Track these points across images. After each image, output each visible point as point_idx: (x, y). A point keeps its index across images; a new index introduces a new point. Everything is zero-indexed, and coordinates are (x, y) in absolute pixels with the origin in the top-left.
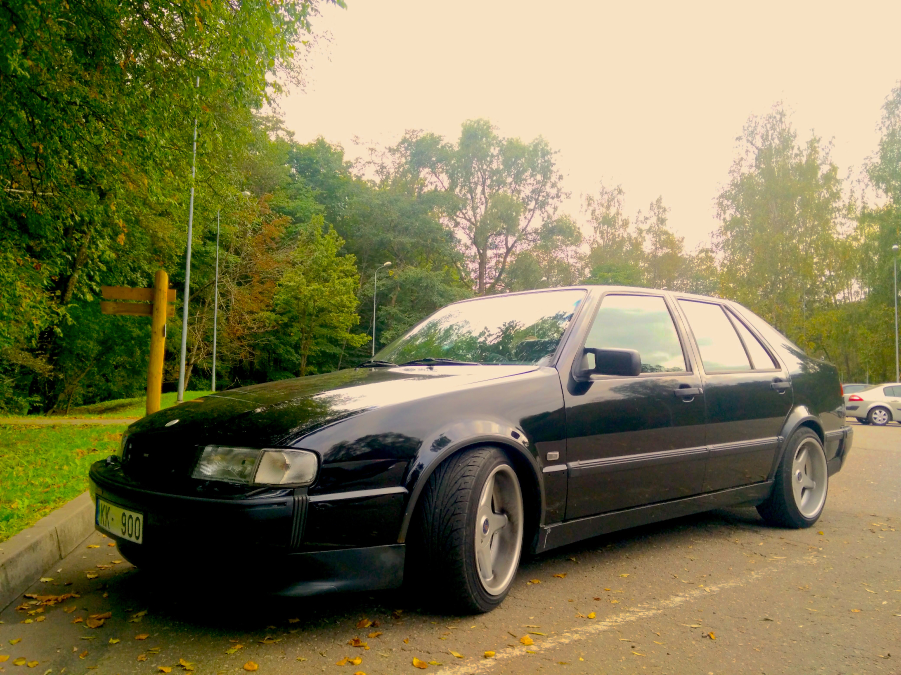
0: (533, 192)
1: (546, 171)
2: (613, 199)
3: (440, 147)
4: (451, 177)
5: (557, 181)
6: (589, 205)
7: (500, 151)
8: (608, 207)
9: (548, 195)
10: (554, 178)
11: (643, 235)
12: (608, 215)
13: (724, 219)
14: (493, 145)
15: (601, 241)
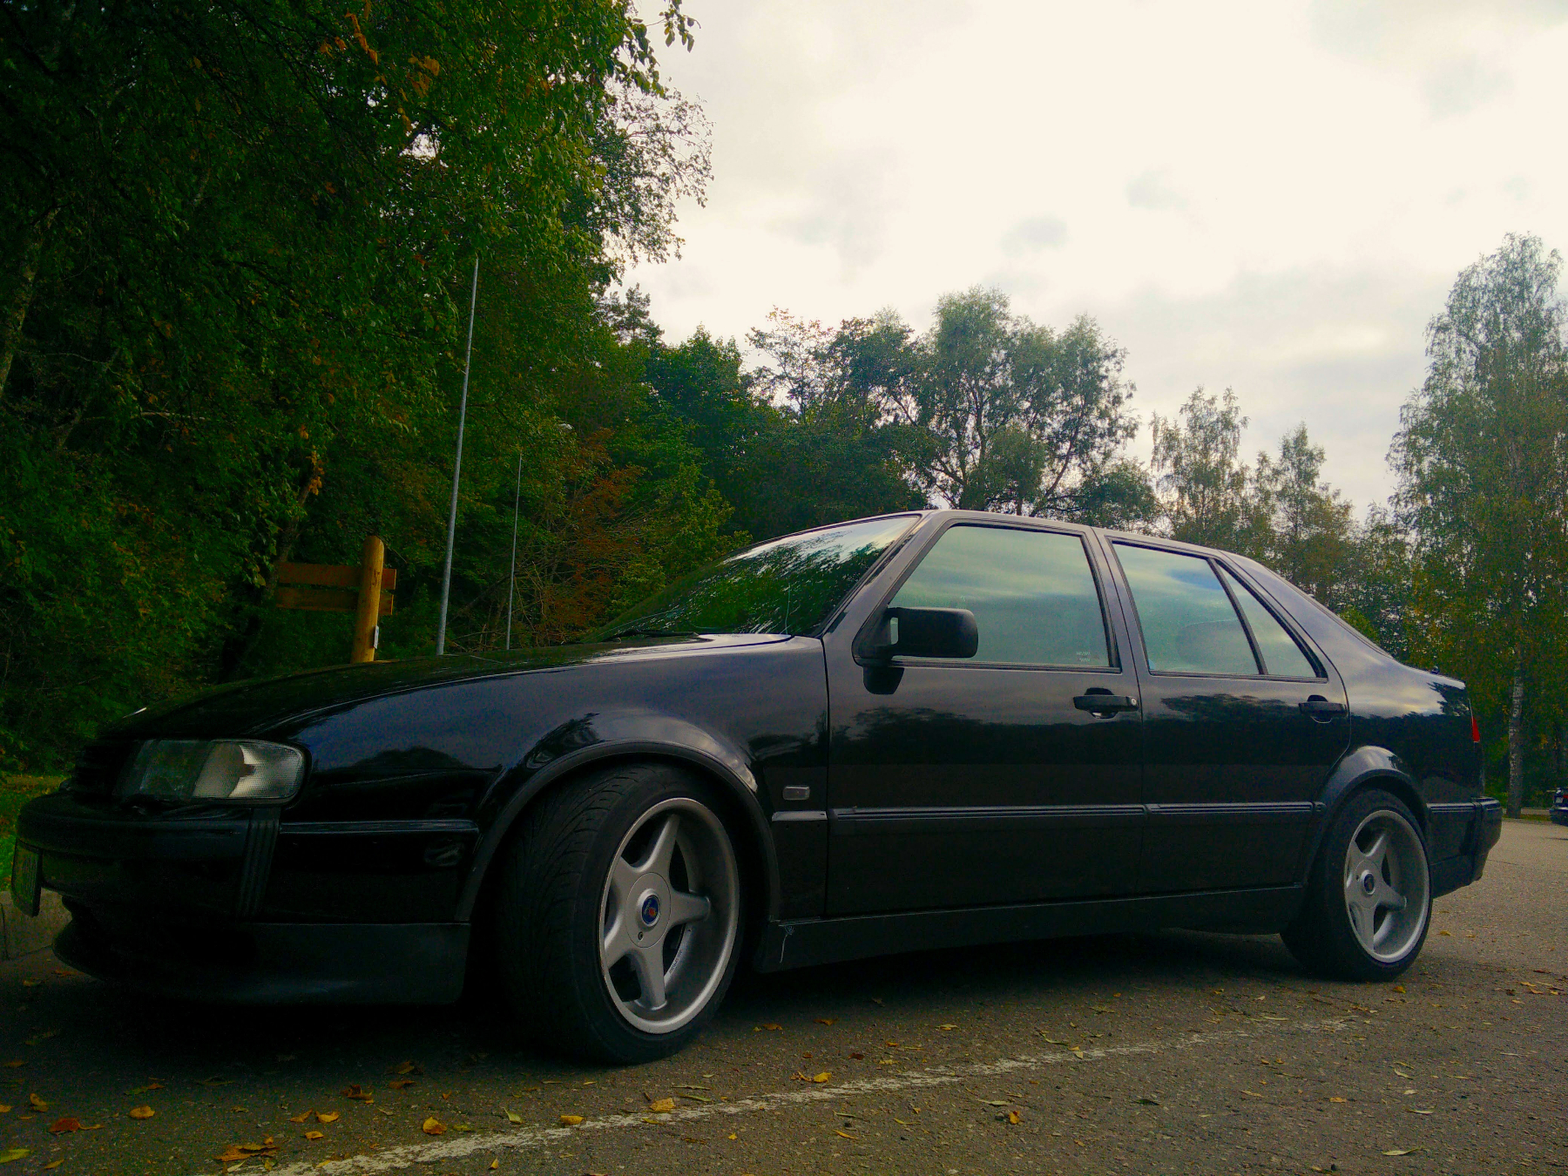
0: (1066, 425)
1: (1091, 389)
2: (1216, 437)
3: (901, 349)
4: (921, 401)
5: (1109, 406)
6: (1170, 448)
7: (1008, 355)
8: (1205, 453)
9: (1093, 430)
10: (1103, 403)
11: (1270, 502)
12: (1206, 465)
13: (1419, 473)
14: (995, 345)
15: (1191, 512)
